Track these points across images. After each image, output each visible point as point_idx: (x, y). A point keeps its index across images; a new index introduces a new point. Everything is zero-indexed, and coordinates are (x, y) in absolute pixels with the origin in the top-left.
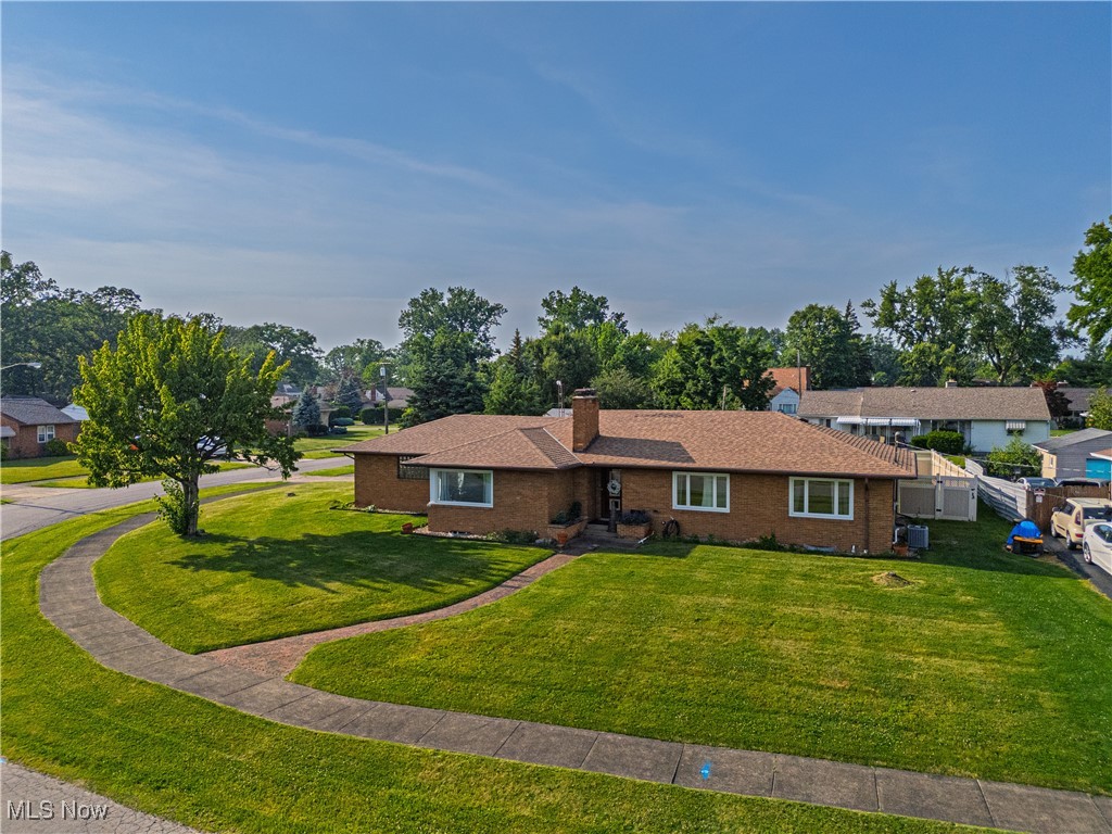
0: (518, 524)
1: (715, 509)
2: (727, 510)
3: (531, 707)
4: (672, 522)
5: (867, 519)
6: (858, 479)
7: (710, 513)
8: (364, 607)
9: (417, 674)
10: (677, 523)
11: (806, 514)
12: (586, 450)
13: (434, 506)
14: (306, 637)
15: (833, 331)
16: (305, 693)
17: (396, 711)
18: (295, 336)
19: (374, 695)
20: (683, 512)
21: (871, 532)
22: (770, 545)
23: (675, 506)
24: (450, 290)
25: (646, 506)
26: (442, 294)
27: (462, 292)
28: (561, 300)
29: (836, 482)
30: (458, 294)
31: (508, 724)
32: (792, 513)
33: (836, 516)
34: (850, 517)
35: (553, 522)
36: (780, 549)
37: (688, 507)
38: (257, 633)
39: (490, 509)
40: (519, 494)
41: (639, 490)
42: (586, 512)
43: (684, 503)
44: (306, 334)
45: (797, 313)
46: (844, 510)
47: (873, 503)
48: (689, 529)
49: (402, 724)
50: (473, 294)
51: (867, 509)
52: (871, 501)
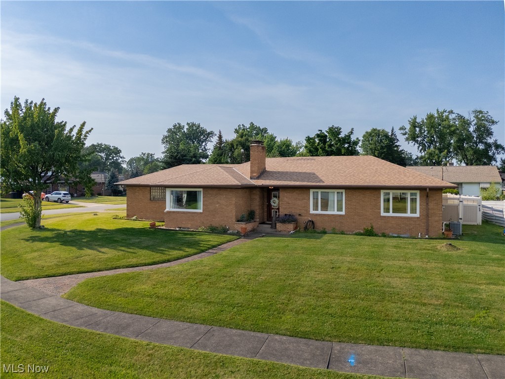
0: (217, 222)
1: (336, 212)
2: (343, 213)
3: (220, 317)
4: (310, 221)
5: (427, 216)
6: (422, 189)
7: (333, 215)
8: (118, 260)
9: (144, 296)
10: (313, 222)
11: (391, 214)
12: (258, 178)
13: (169, 212)
14: (81, 275)
15: (386, 142)
16: (71, 305)
17: (126, 318)
18: (111, 150)
19: (113, 308)
20: (317, 215)
21: (430, 224)
22: (369, 233)
23: (312, 212)
24: (188, 124)
25: (294, 211)
26: (183, 126)
27: (193, 125)
28: (244, 129)
29: (409, 192)
30: (191, 126)
31: (203, 328)
32: (383, 214)
33: (409, 214)
34: (417, 215)
35: (238, 221)
36: (376, 235)
37: (319, 212)
38: (53, 272)
39: (201, 213)
40: (218, 203)
41: (290, 202)
42: (258, 217)
43: (317, 210)
44: (117, 148)
45: (367, 132)
46: (413, 210)
47: (431, 205)
48: (319, 225)
49: (128, 325)
50: (199, 126)
51: (428, 209)
52: (430, 204)
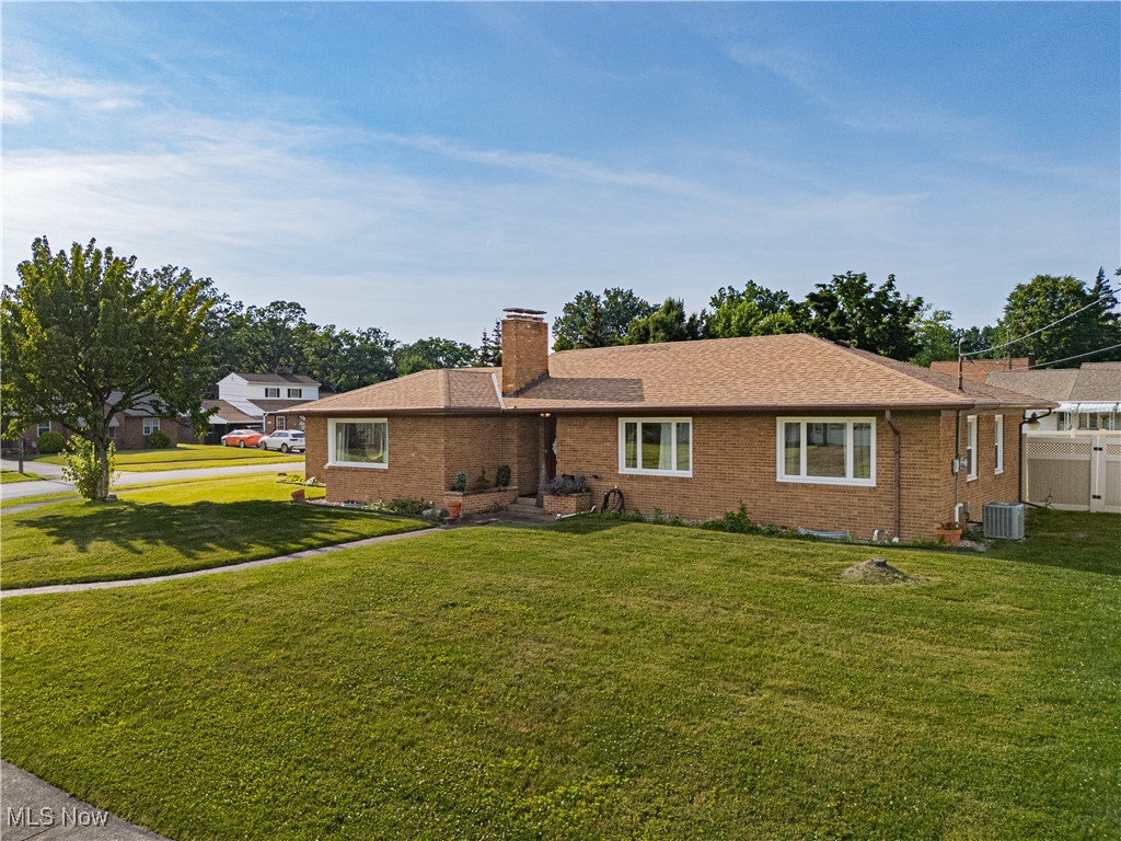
0: (411, 491)
1: (674, 472)
2: (689, 474)
4: (614, 491)
5: (898, 484)
6: (875, 411)
7: (667, 478)
10: (620, 492)
11: (803, 478)
12: (518, 394)
13: (332, 469)
18: (457, 350)
20: (631, 477)
21: (905, 505)
22: (739, 524)
23: (623, 469)
24: (607, 292)
25: (588, 469)
26: (598, 297)
27: (618, 293)
29: (850, 422)
30: (613, 295)
32: (782, 477)
33: (849, 480)
34: (871, 482)
35: (454, 489)
36: (753, 530)
37: (639, 470)
39: (385, 471)
40: (415, 449)
41: (578, 448)
42: (516, 481)
44: (468, 347)
45: (1020, 287)
46: (861, 471)
47: (908, 457)
48: (636, 501)
50: (631, 295)
51: (898, 467)
52: (904, 453)
